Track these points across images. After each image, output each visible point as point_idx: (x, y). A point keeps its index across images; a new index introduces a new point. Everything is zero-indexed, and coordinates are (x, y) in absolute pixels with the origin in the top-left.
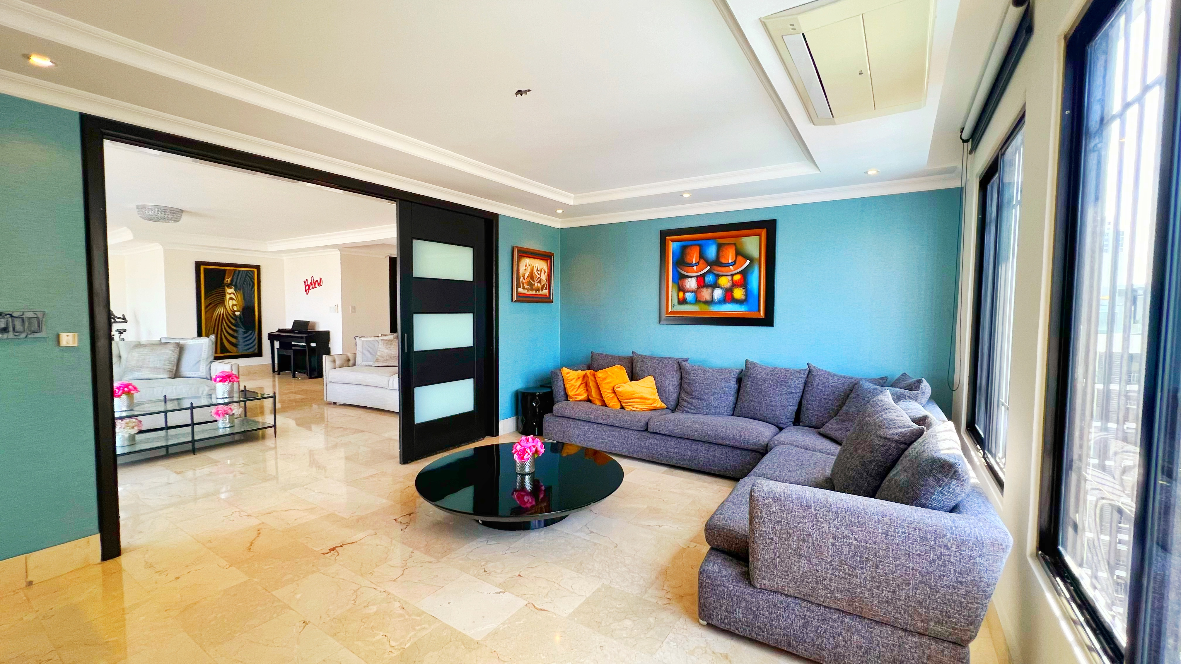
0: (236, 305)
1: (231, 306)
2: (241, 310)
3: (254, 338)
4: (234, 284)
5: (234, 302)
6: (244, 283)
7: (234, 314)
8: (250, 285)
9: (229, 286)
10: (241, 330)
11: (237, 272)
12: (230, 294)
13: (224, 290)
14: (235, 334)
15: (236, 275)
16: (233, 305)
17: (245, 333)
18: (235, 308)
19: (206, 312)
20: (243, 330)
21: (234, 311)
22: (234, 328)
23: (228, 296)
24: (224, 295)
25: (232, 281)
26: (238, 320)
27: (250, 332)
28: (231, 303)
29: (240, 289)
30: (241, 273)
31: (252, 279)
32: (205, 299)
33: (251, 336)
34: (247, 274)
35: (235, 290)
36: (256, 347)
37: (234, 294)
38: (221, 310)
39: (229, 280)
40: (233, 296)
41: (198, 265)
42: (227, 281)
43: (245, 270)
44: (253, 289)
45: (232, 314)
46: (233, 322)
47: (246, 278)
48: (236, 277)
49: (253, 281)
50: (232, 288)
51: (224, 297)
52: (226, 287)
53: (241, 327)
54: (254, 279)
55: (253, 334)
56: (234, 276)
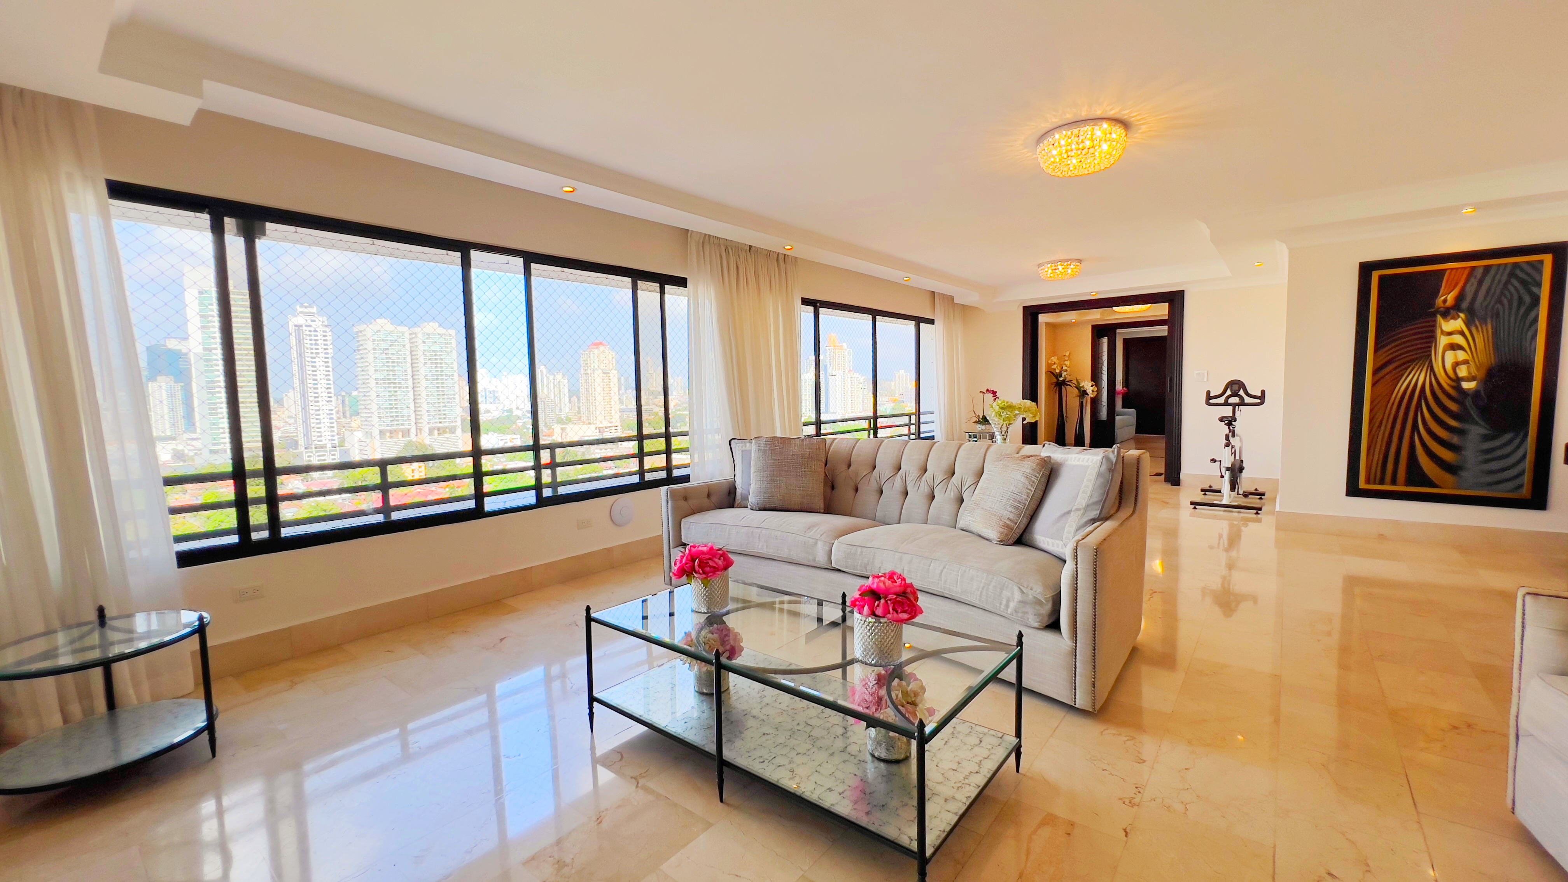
0: (1466, 362)
1: (1448, 366)
2: (1481, 374)
3: (1520, 453)
4: (1465, 305)
5: (1461, 355)
6: (1499, 301)
7: (1458, 388)
8: (1521, 301)
9: (1447, 313)
10: (1477, 430)
11: (1480, 271)
12: (1450, 334)
13: (1434, 326)
14: (1455, 440)
15: (1474, 282)
16: (1456, 364)
17: (1486, 438)
18: (1463, 372)
19: (1374, 384)
20: (1486, 432)
21: (1458, 380)
22: (1453, 423)
23: (1443, 341)
24: (1430, 338)
25: (1460, 298)
26: (1469, 402)
27: (1508, 437)
28: (1450, 357)
29: (1483, 321)
30: (1493, 272)
31: (1531, 284)
32: (1376, 350)
33: (1509, 449)
34: (1512, 274)
35: (1468, 324)
36: (1527, 479)
37: (1462, 333)
38: (1418, 377)
39: (1451, 298)
40: (1458, 339)
41: (1366, 269)
42: (1445, 301)
43: (1506, 264)
44: (1532, 315)
45: (1452, 387)
46: (1453, 406)
47: (1510, 287)
48: (1474, 288)
49: (1535, 290)
50: (1459, 316)
51: (1431, 342)
52: (1439, 318)
53: (1477, 423)
54: (1539, 285)
55: (1518, 440)
56: (1469, 285)
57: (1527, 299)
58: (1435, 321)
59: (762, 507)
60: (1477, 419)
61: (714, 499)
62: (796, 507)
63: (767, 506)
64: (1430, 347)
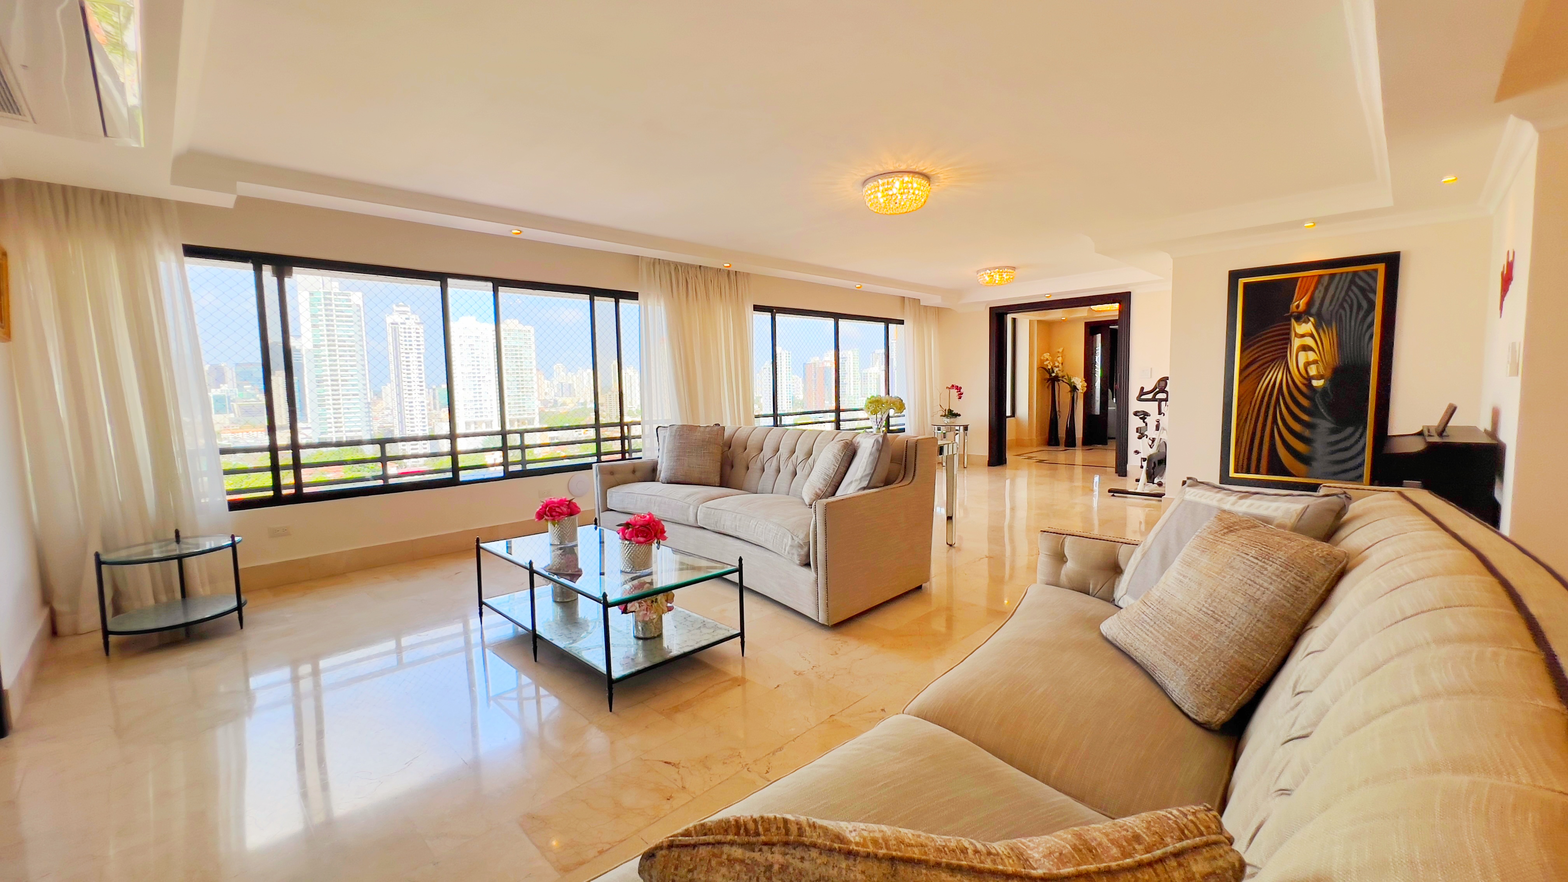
0: (1315, 362)
1: (1301, 366)
2: (1328, 373)
3: (1359, 447)
5: (1312, 356)
6: (1342, 306)
7: (1309, 386)
8: (1360, 307)
9: (1300, 318)
10: (1324, 425)
11: (1326, 279)
12: (1303, 336)
13: (1289, 329)
14: (1307, 433)
15: (1321, 288)
16: (1308, 364)
17: (1333, 431)
18: (1313, 371)
19: (1240, 382)
20: (1333, 426)
21: (1309, 379)
22: (1305, 417)
23: (1296, 343)
24: (1286, 339)
25: (1310, 304)
26: (1318, 399)
27: (1350, 430)
28: (1303, 357)
29: (1329, 324)
30: (1337, 280)
31: (1368, 291)
32: (1242, 351)
33: (1353, 440)
34: (1352, 282)
35: (1316, 327)
36: (1366, 468)
37: (1312, 336)
38: (1276, 375)
39: (1303, 303)
40: (1309, 341)
41: (1234, 276)
42: (1298, 306)
43: (1347, 273)
44: (1369, 319)
45: (1304, 384)
46: (1305, 402)
47: (1350, 293)
48: (1321, 295)
49: (1371, 296)
50: (1309, 320)
51: (1287, 344)
52: (1293, 320)
53: (1324, 418)
54: (1374, 292)
55: (1357, 435)
56: (1317, 291)
57: (1365, 304)
58: (1290, 324)
59: (669, 481)
60: (1325, 414)
61: (638, 474)
62: (696, 481)
63: (673, 480)
64: (1287, 348)
